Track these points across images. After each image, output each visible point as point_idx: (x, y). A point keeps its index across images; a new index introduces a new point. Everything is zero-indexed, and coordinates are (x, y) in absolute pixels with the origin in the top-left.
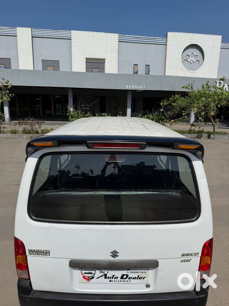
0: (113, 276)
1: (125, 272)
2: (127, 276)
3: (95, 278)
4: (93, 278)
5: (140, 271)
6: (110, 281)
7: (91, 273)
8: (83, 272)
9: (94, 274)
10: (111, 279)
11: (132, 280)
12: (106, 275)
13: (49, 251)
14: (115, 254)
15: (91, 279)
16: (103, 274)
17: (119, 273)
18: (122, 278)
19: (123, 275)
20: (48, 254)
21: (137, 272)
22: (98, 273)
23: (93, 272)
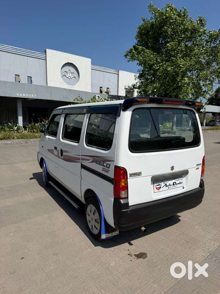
0: (170, 184)
1: (174, 181)
2: (175, 183)
3: (162, 187)
4: (161, 188)
5: (180, 179)
6: (168, 188)
7: (159, 185)
8: (156, 185)
9: (161, 185)
10: (169, 187)
11: (177, 185)
12: (166, 184)
13: (141, 172)
14: (172, 168)
15: (160, 188)
16: (165, 184)
17: (171, 182)
18: (173, 185)
19: (174, 183)
20: (140, 175)
21: (179, 180)
22: (163, 184)
23: (160, 184)
